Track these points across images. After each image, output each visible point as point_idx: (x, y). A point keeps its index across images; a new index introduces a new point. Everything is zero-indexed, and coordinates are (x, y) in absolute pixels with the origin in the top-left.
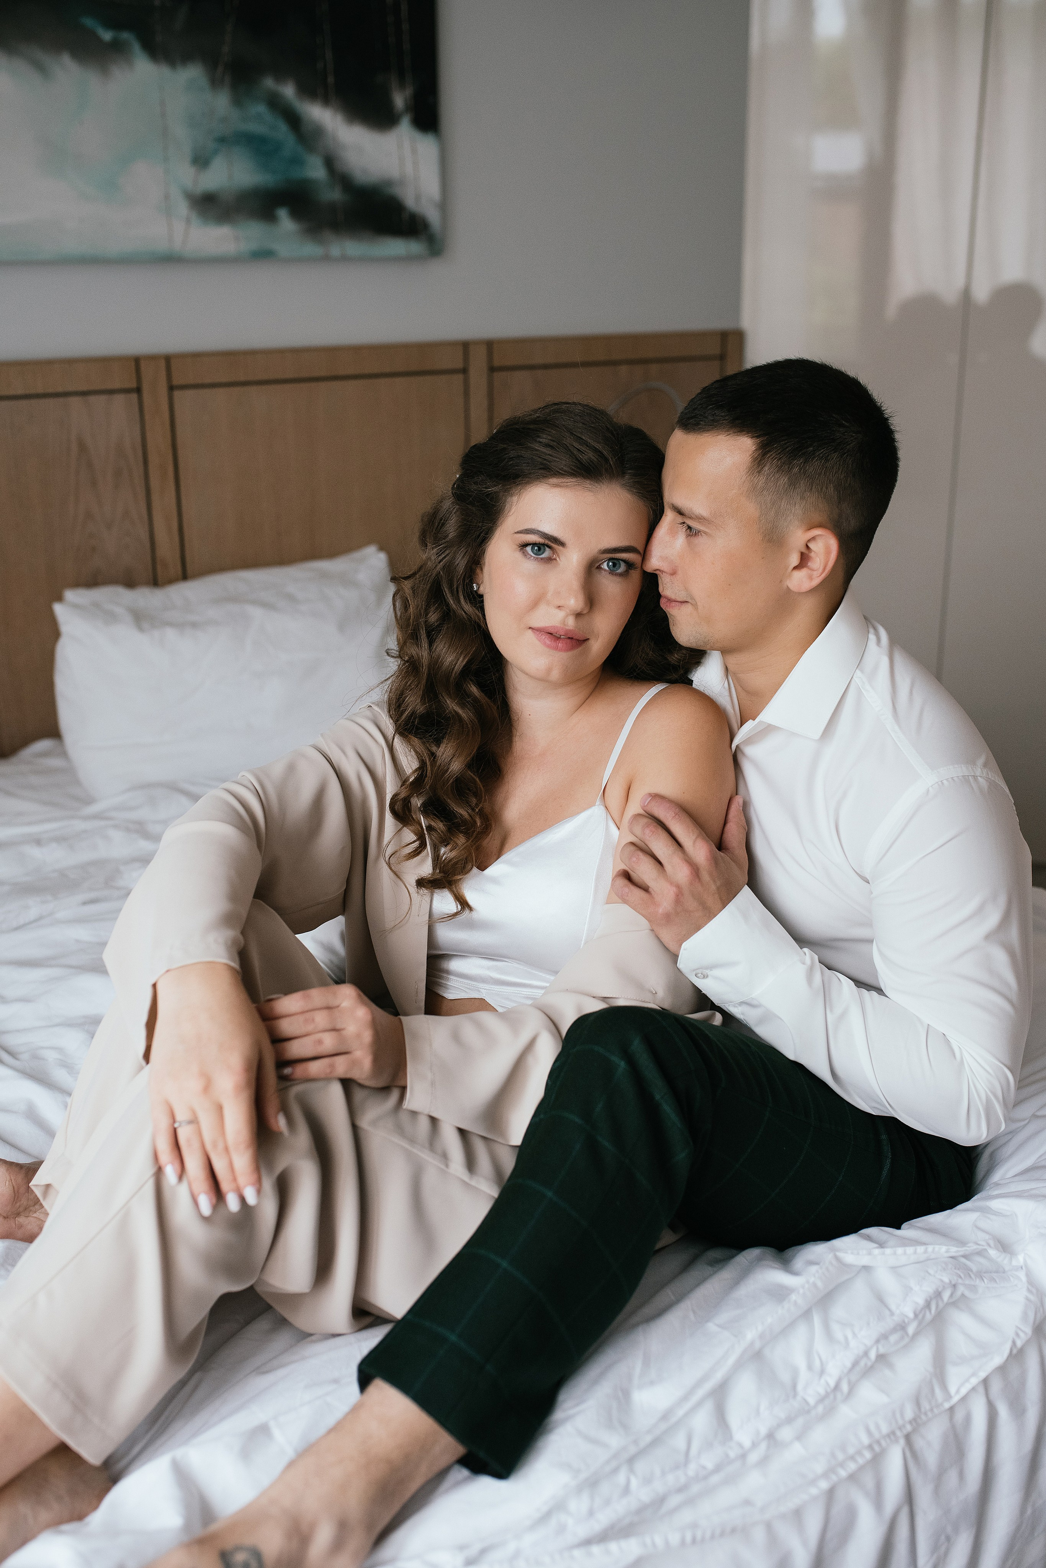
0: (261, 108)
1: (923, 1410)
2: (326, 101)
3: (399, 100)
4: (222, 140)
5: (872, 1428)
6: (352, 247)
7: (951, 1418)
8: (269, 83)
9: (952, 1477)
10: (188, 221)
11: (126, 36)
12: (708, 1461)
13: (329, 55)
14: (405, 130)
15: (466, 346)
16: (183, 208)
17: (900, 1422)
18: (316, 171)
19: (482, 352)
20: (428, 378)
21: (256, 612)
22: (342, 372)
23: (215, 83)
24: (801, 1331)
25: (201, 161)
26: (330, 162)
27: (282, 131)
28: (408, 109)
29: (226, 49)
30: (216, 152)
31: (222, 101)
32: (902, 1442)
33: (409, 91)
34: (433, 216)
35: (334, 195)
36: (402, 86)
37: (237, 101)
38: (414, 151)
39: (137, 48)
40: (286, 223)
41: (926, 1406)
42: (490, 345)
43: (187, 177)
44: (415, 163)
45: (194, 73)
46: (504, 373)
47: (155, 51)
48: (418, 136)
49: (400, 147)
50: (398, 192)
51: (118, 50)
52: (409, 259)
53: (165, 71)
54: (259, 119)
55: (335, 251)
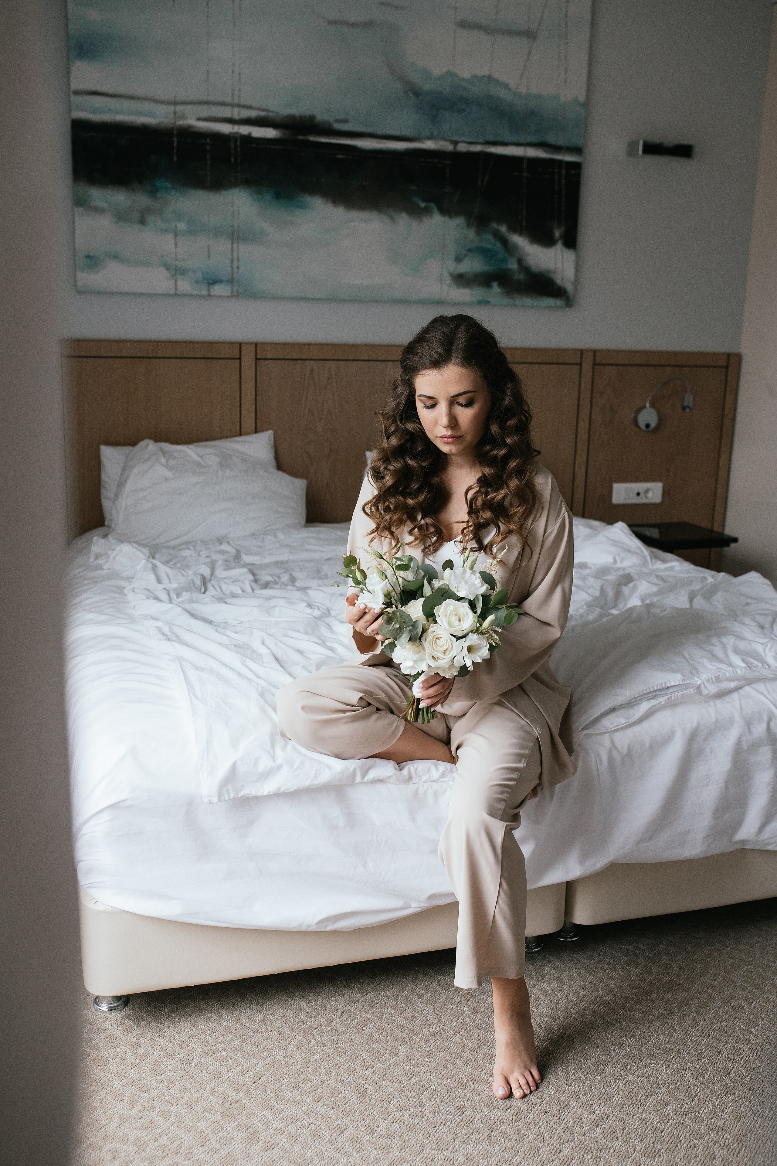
0: (490, 237)
2: (521, 234)
3: (557, 234)
4: (470, 250)
6: (527, 301)
8: (494, 225)
10: (450, 286)
11: (431, 205)
13: (524, 213)
14: (559, 247)
15: (582, 351)
16: (448, 280)
18: (513, 265)
19: (591, 355)
20: (561, 366)
23: (469, 225)
25: (459, 259)
26: (520, 261)
27: (499, 246)
28: (561, 237)
29: (476, 210)
30: (466, 256)
31: (471, 233)
33: (563, 229)
34: (569, 288)
35: (521, 276)
36: (559, 227)
37: (478, 233)
38: (563, 257)
39: (435, 209)
40: (496, 288)
42: (595, 352)
43: (452, 266)
44: (563, 263)
45: (460, 221)
46: (601, 367)
47: (443, 211)
48: (565, 250)
49: (556, 255)
50: (553, 276)
51: (427, 211)
52: (557, 308)
53: (447, 220)
54: (488, 241)
55: (519, 302)
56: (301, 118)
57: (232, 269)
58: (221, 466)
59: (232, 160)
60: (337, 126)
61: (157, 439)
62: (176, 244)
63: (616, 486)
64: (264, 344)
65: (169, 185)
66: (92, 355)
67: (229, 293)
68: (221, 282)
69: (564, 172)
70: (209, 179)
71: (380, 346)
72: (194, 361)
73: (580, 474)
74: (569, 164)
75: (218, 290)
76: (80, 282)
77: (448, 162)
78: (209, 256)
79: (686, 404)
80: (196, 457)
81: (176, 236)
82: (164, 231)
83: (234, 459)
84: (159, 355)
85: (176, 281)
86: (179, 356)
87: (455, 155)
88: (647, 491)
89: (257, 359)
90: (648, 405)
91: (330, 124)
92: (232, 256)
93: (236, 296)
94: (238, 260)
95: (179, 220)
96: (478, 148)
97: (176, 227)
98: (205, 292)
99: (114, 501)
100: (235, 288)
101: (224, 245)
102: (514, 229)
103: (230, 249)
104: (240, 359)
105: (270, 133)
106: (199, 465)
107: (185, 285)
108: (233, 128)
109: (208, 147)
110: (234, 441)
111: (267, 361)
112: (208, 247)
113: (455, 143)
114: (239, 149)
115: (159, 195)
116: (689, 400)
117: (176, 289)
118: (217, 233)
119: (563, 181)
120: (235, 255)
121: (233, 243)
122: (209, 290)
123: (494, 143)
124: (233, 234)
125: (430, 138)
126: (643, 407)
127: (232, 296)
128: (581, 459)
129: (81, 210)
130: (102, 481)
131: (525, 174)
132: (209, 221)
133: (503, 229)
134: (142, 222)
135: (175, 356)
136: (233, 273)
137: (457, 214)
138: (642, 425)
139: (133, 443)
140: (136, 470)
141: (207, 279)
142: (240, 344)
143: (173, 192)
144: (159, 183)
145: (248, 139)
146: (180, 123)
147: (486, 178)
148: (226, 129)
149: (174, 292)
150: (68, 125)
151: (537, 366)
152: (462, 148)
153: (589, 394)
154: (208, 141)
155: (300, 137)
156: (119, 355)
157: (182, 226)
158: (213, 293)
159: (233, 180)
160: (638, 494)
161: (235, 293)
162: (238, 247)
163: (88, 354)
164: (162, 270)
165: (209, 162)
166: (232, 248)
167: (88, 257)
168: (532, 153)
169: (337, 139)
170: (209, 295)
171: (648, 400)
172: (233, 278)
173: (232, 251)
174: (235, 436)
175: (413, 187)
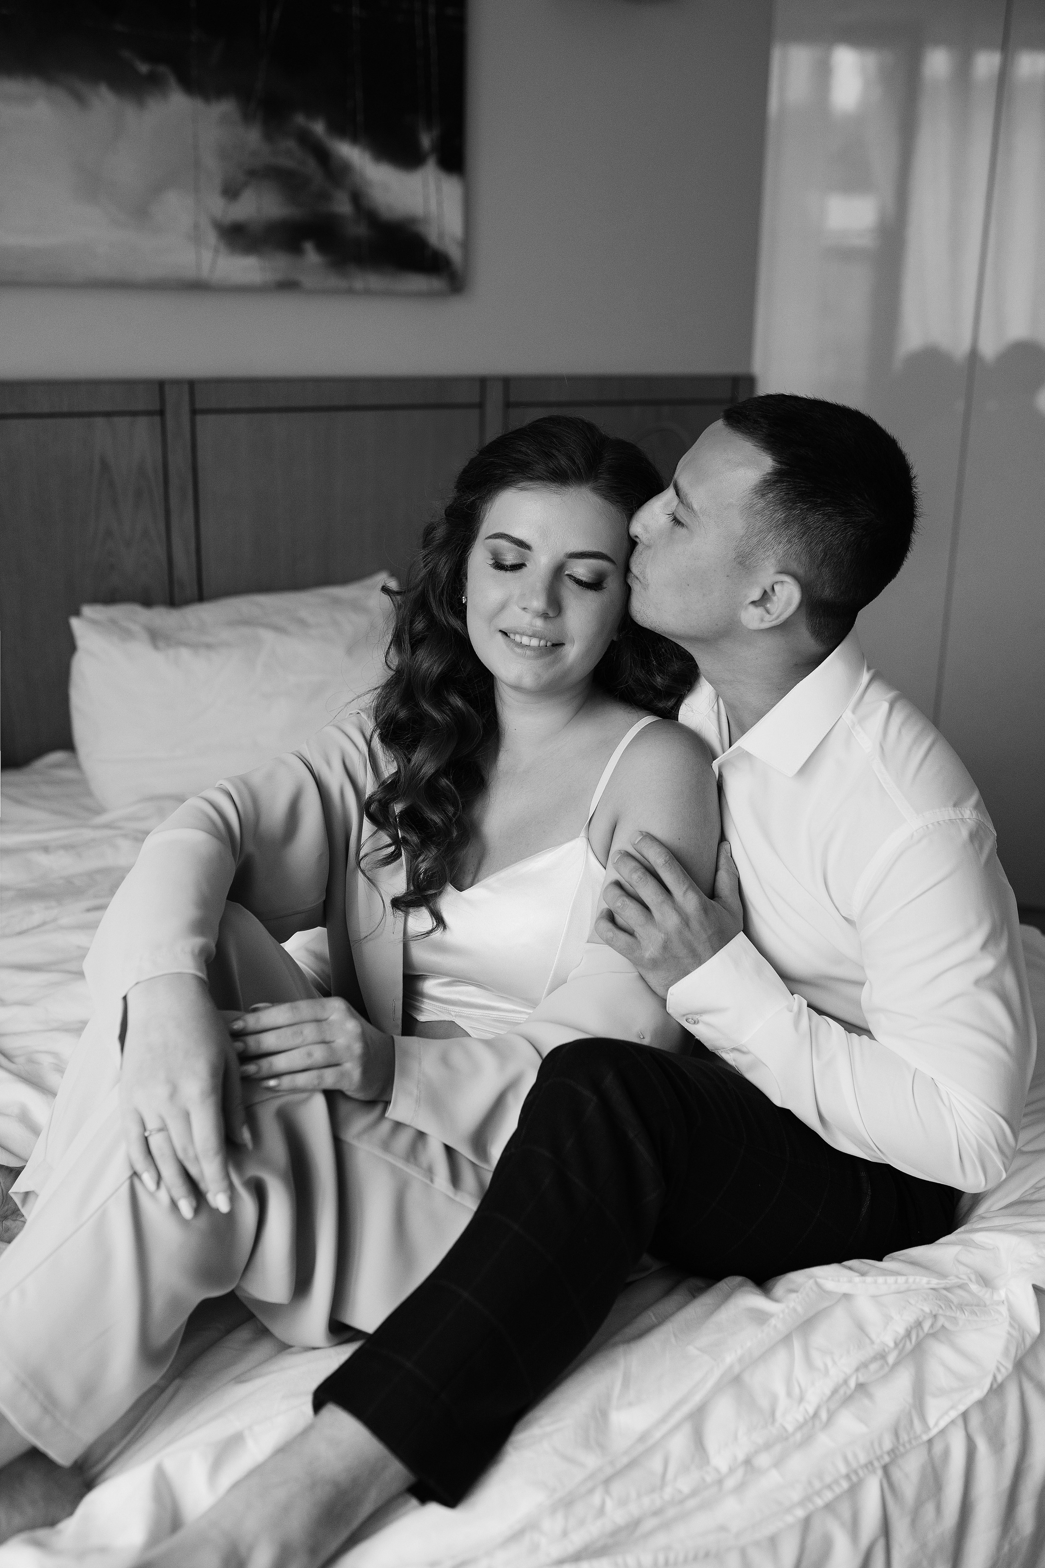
0: (290, 144)
1: (901, 1441)
2: (355, 139)
3: (426, 141)
4: (252, 173)
5: (850, 1457)
6: (375, 281)
7: (930, 1450)
8: (300, 119)
9: (929, 1509)
10: (216, 251)
11: (162, 69)
12: (685, 1485)
13: (359, 94)
14: (430, 170)
15: (483, 382)
16: (211, 237)
17: (879, 1452)
18: (343, 206)
19: (499, 388)
20: (446, 411)
21: (268, 636)
22: (361, 403)
23: (247, 117)
24: (781, 1357)
25: (231, 192)
26: (357, 198)
27: (311, 166)
28: (433, 149)
29: (259, 85)
30: (244, 185)
31: (253, 136)
32: (880, 1472)
33: (436, 132)
34: (455, 253)
35: (360, 230)
36: (429, 127)
37: (269, 136)
38: (439, 190)
39: (172, 81)
40: (312, 256)
41: (904, 1437)
42: (507, 381)
43: (217, 207)
44: (440, 204)
45: (226, 107)
46: (520, 410)
47: (189, 85)
48: (443, 176)
49: (425, 186)
50: (422, 229)
51: (154, 82)
52: (431, 295)
53: (199, 104)
54: (289, 153)
55: (358, 284)
69: (432, 10)
102: (340, 128)
119: (431, 32)
131: (355, 11)
133: (319, 128)
137: (219, 93)
147: (276, 15)
151: (400, 412)
175: (119, 28)
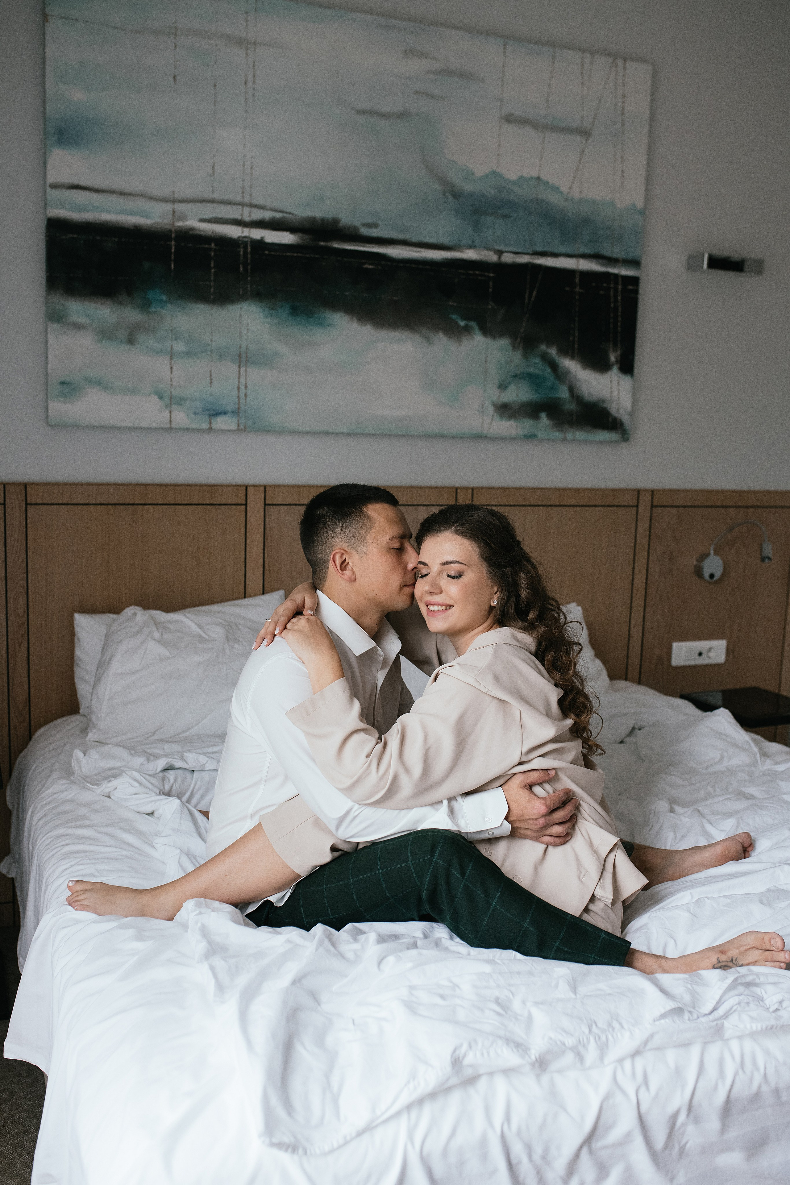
0: (538, 360)
2: (573, 358)
3: (613, 358)
4: (515, 376)
6: (579, 435)
8: (543, 347)
10: (492, 419)
11: (472, 323)
13: (576, 333)
14: (615, 372)
15: (639, 491)
16: (490, 410)
18: (563, 393)
19: (648, 496)
20: (616, 509)
22: (566, 503)
23: (514, 347)
25: (503, 387)
26: (571, 389)
27: (548, 372)
28: (617, 361)
29: (522, 330)
30: (511, 383)
31: (517, 357)
33: (619, 353)
34: (626, 419)
35: (572, 406)
36: (615, 350)
37: (525, 357)
38: (619, 384)
39: (477, 329)
40: (545, 420)
42: (653, 492)
43: (495, 395)
44: (619, 391)
45: (504, 342)
46: (660, 509)
47: (485, 331)
48: (621, 376)
49: (611, 381)
50: (608, 406)
51: (467, 330)
52: (611, 442)
53: (490, 341)
54: (536, 366)
55: (570, 436)
56: (323, 220)
57: (239, 398)
58: (228, 638)
59: (241, 269)
60: (365, 231)
61: (146, 606)
62: (171, 368)
63: (675, 645)
64: (276, 487)
65: (164, 297)
66: (66, 502)
67: (234, 427)
68: (225, 413)
69: (620, 287)
70: (212, 290)
71: (411, 488)
72: (190, 507)
73: (636, 633)
74: (625, 278)
75: (221, 422)
76: (52, 414)
77: (492, 275)
78: (211, 382)
79: (765, 554)
80: (196, 629)
81: (171, 359)
82: (158, 353)
83: (242, 629)
84: (147, 502)
85: (170, 412)
86: (172, 502)
87: (499, 267)
88: (710, 650)
89: (265, 505)
90: (712, 552)
91: (356, 229)
92: (239, 383)
93: (242, 430)
94: (246, 387)
95: (176, 340)
96: (525, 259)
97: (172, 347)
98: (205, 426)
99: (94, 686)
100: (242, 421)
101: (230, 369)
102: (566, 351)
103: (237, 374)
104: (246, 505)
105: (286, 238)
106: (201, 639)
107: (181, 417)
108: (243, 232)
109: (212, 254)
110: (239, 605)
111: (278, 507)
112: (211, 371)
113: (500, 253)
114: (249, 256)
115: (152, 309)
116: (769, 550)
117: (171, 422)
118: (221, 354)
119: (619, 298)
120: (243, 381)
121: (239, 367)
122: (210, 423)
123: (544, 254)
124: (240, 356)
125: (470, 247)
126: (707, 555)
127: (238, 430)
128: (637, 616)
129: (56, 326)
130: (75, 658)
131: (577, 289)
132: (211, 340)
134: (131, 341)
135: (166, 502)
136: (239, 403)
137: (501, 335)
138: (706, 576)
139: (117, 610)
140: (123, 648)
141: (208, 410)
142: (247, 487)
143: (169, 306)
144: (151, 295)
145: (260, 245)
146: (180, 224)
147: (534, 293)
148: (234, 232)
149: (167, 425)
150: (43, 224)
151: (588, 508)
152: (508, 258)
153: (646, 541)
154: (213, 245)
155: (322, 243)
156: (98, 502)
157: (179, 347)
158: (214, 426)
159: (241, 292)
160: (700, 654)
161: (242, 427)
162: (246, 371)
163: (60, 502)
164: (155, 398)
165: (213, 270)
166: (239, 372)
167: (63, 383)
168: (585, 265)
169: (364, 246)
170: (210, 429)
171: (712, 547)
172: (239, 408)
173: (239, 378)
174: (239, 598)
175: (451, 303)
